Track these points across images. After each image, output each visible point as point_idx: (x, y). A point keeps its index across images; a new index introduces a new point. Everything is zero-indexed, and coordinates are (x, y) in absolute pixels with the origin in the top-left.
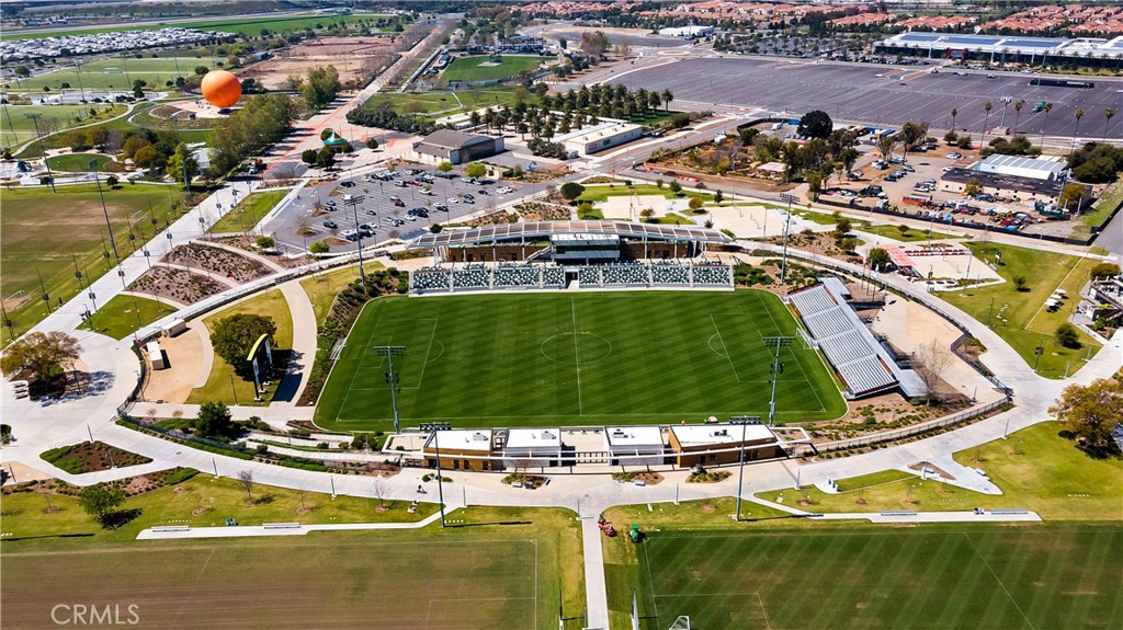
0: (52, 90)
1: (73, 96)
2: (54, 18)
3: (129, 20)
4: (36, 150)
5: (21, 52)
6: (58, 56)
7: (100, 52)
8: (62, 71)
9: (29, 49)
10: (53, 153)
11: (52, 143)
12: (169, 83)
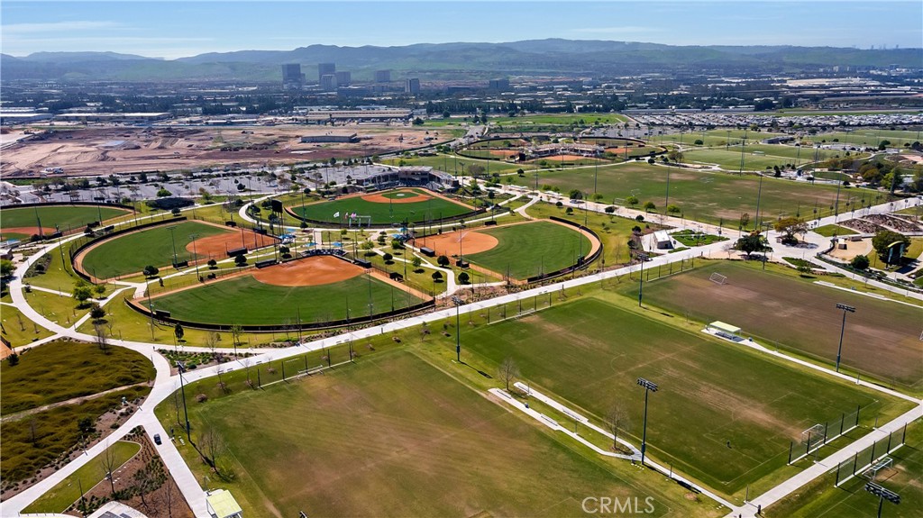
0: (827, 142)
1: (839, 146)
2: (842, 105)
3: (896, 108)
4: (808, 167)
5: (815, 122)
6: (837, 126)
7: (866, 125)
8: (836, 134)
9: (820, 121)
10: (817, 170)
11: (817, 166)
12: (907, 145)
